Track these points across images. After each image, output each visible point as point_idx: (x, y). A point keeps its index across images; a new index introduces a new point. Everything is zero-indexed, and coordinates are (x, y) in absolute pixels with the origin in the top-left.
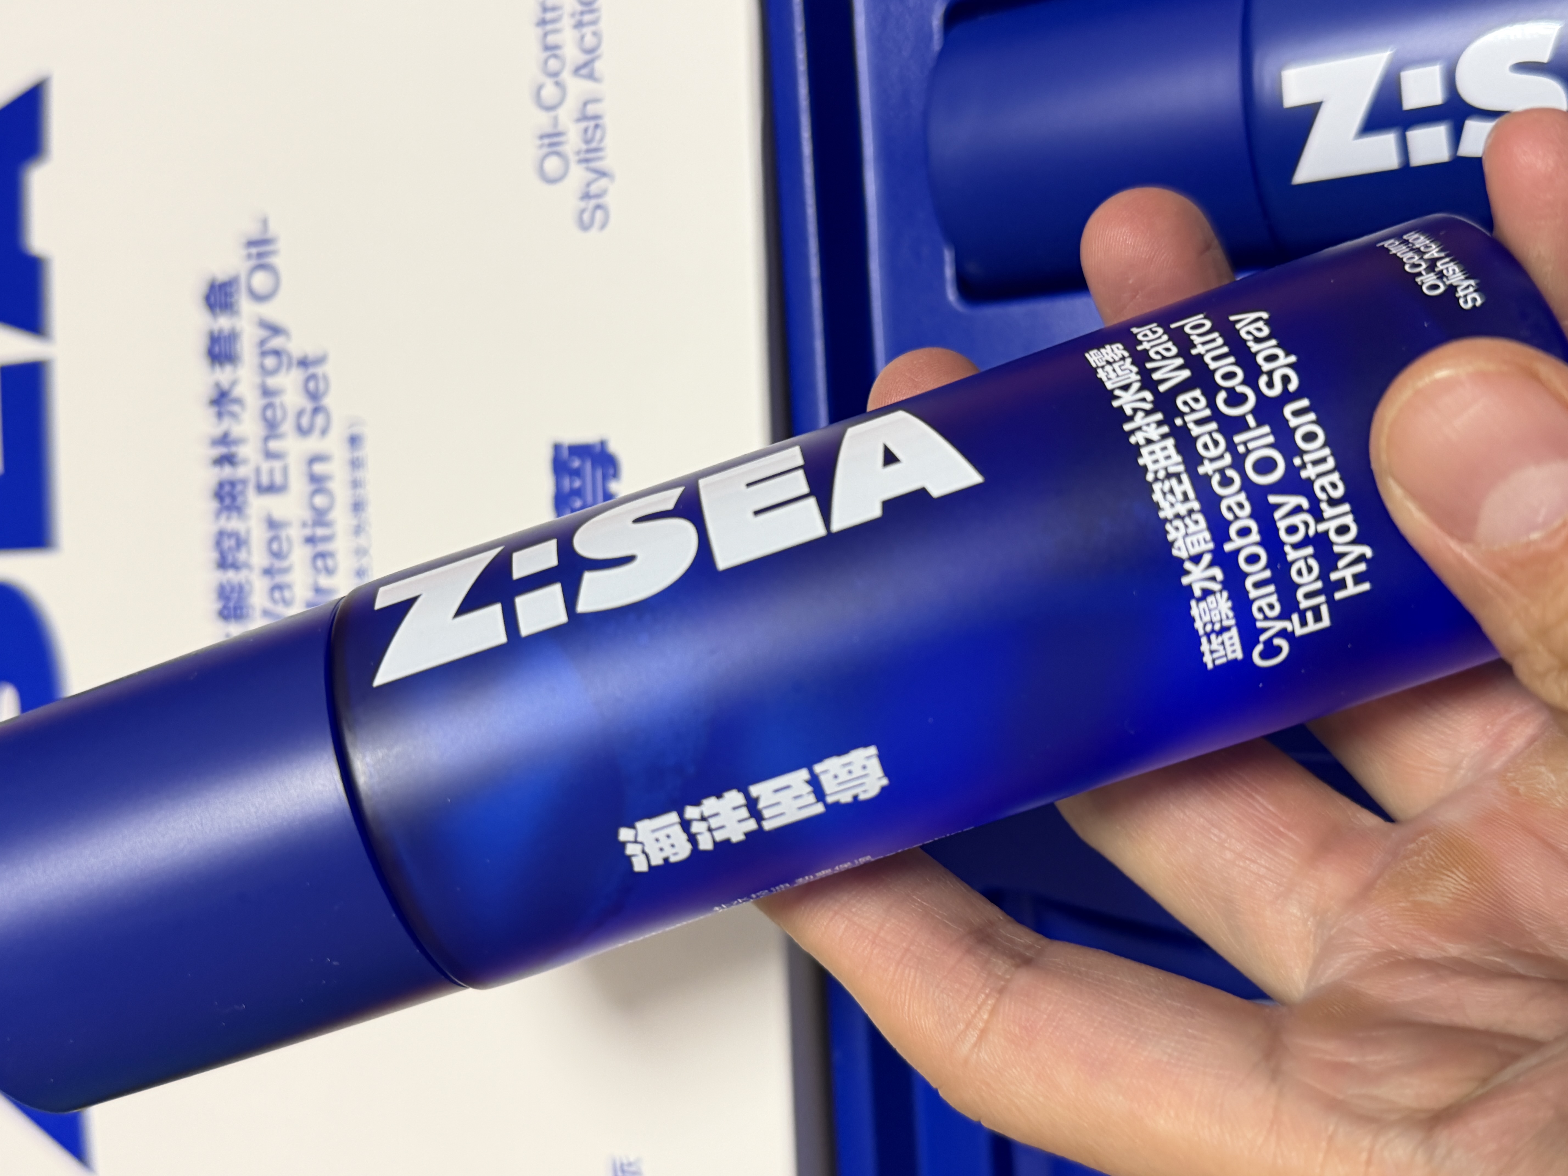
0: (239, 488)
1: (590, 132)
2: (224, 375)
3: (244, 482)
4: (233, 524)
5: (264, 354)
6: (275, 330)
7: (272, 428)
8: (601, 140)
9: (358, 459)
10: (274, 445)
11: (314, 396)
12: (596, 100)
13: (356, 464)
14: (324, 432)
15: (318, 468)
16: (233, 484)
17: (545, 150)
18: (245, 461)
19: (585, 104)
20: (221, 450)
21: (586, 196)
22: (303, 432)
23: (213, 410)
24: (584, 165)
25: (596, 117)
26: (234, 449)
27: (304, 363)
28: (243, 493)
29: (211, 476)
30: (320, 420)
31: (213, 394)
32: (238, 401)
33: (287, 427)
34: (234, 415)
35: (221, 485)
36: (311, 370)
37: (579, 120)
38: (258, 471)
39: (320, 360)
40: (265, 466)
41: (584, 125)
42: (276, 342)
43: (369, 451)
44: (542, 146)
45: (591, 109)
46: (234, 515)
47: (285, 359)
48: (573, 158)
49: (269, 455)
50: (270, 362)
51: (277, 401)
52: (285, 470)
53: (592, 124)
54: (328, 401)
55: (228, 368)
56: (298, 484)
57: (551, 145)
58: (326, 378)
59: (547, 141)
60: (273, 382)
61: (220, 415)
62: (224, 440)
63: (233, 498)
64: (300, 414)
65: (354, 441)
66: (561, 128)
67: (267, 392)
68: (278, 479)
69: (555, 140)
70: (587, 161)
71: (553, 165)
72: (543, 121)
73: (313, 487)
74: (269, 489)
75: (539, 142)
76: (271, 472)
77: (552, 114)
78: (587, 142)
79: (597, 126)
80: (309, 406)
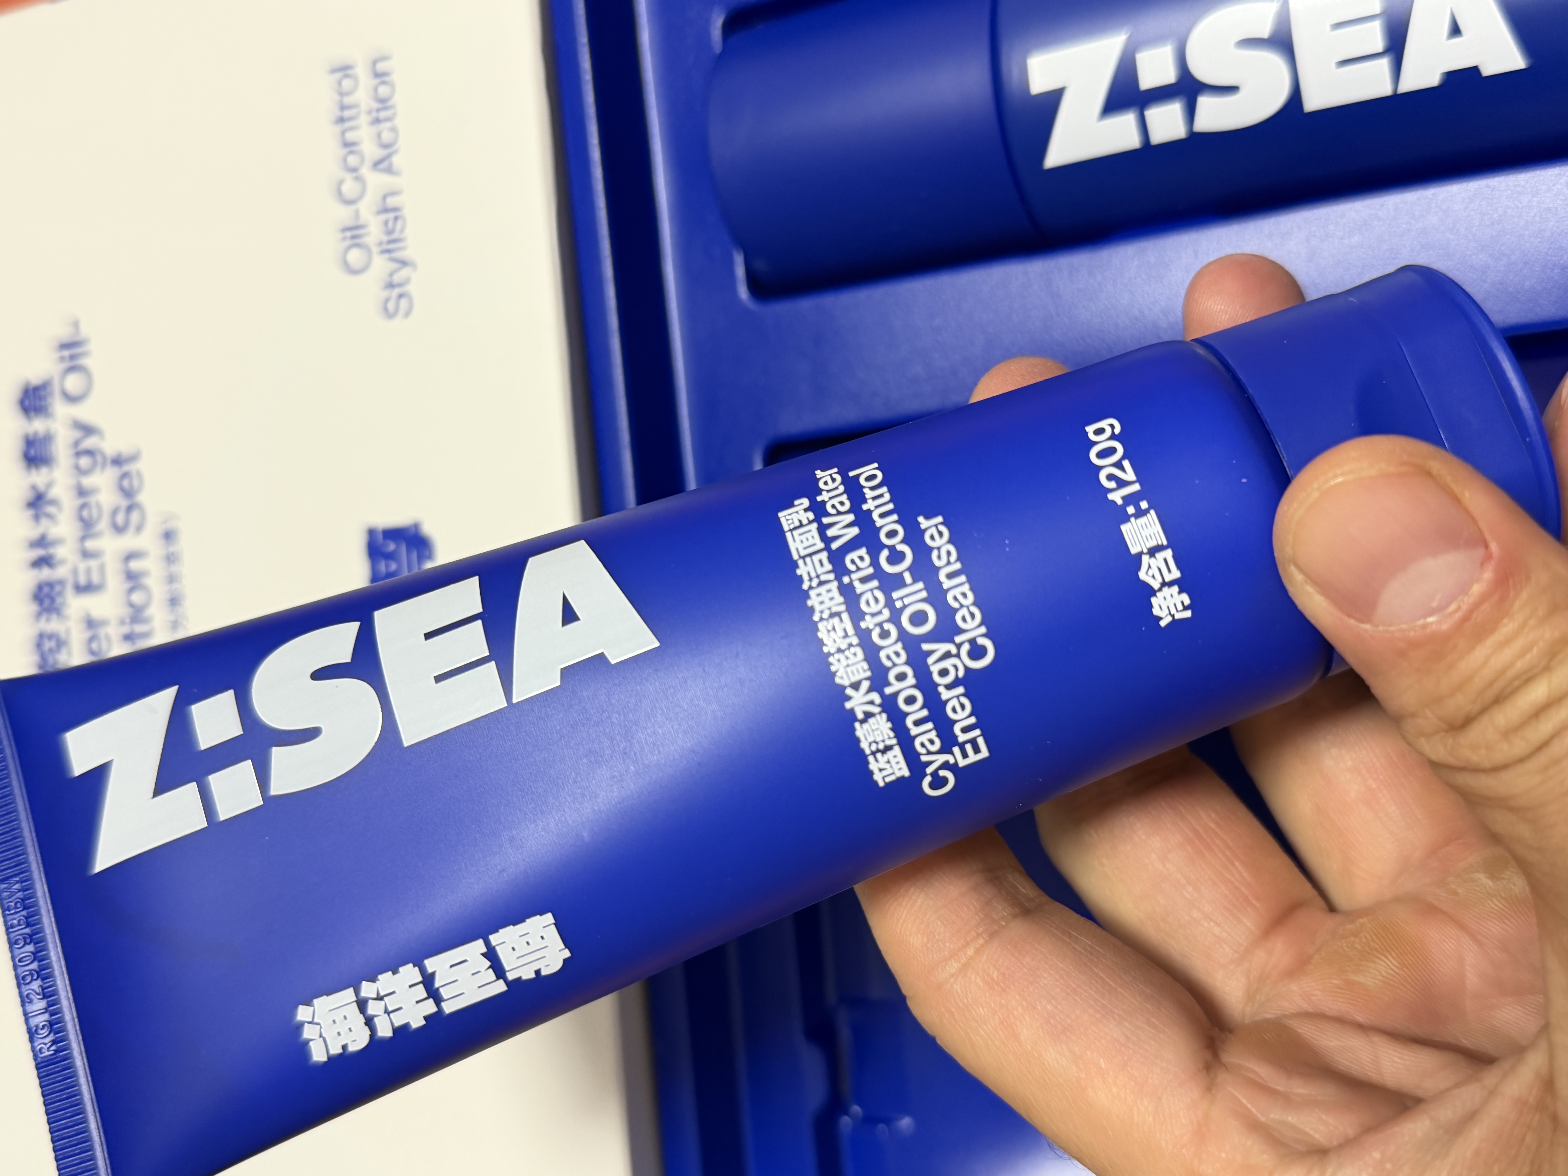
0: (58, 588)
1: (390, 224)
2: (39, 477)
3: (61, 582)
4: (53, 625)
5: (78, 454)
6: (87, 430)
7: (87, 526)
8: (402, 231)
9: (173, 554)
10: (90, 544)
11: (128, 493)
12: (394, 193)
13: (170, 559)
14: (139, 529)
15: (134, 565)
16: (51, 585)
17: (348, 242)
18: (62, 562)
19: (384, 198)
20: (39, 552)
21: (391, 286)
22: (119, 530)
23: (31, 512)
24: (387, 256)
25: (395, 209)
26: (52, 551)
27: (117, 461)
28: (60, 594)
29: (30, 579)
30: (135, 517)
31: (29, 495)
32: (54, 502)
33: (103, 525)
34: (50, 516)
35: (40, 587)
36: (126, 468)
37: (379, 212)
38: (75, 572)
39: (133, 458)
40: (82, 566)
41: (384, 217)
42: (90, 442)
43: (184, 545)
44: (344, 239)
45: (391, 202)
46: (54, 616)
47: (99, 459)
48: (375, 250)
49: (86, 554)
50: (84, 462)
51: (92, 500)
52: (102, 569)
53: (391, 215)
54: (142, 498)
55: (44, 470)
56: (115, 583)
57: (354, 237)
58: (139, 475)
59: (349, 234)
60: (88, 482)
61: (37, 518)
62: (41, 542)
63: (53, 600)
64: (115, 512)
65: (168, 536)
66: (362, 221)
67: (82, 492)
68: (96, 579)
69: (356, 232)
70: (388, 251)
71: (355, 257)
72: (344, 214)
73: (128, 585)
74: (86, 588)
75: (340, 236)
76: (88, 571)
77: (352, 208)
78: (390, 232)
79: (396, 219)
80: (124, 503)
